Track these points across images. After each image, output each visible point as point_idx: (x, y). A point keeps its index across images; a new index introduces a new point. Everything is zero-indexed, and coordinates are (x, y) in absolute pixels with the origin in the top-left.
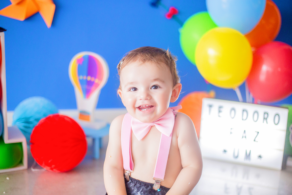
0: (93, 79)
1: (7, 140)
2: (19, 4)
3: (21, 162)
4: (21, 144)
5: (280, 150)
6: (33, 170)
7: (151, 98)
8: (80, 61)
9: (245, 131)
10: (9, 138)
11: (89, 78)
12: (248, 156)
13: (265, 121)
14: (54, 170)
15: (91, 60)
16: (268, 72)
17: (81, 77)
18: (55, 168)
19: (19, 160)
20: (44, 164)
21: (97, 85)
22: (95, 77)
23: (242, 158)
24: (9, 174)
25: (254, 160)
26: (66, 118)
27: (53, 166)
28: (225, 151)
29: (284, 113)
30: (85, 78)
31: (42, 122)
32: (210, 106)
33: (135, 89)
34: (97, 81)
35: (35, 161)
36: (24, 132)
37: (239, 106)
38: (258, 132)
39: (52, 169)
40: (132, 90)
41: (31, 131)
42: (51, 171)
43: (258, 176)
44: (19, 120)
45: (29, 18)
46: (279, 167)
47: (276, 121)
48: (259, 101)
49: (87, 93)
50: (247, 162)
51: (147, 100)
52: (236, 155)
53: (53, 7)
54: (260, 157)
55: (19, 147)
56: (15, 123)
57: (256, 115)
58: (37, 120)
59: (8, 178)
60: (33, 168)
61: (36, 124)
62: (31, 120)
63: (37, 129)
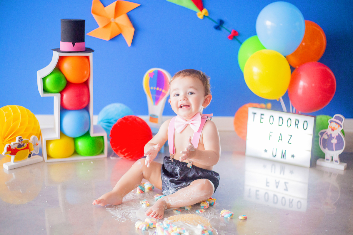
0: (161, 90)
1: (92, 134)
2: (105, 27)
3: (102, 152)
4: (102, 137)
5: (309, 151)
6: (111, 158)
7: (188, 99)
8: (151, 75)
9: (281, 134)
10: (94, 132)
11: (158, 89)
12: (284, 155)
13: (296, 126)
14: (127, 157)
15: (160, 74)
16: (304, 87)
17: (152, 88)
18: (127, 155)
19: (101, 150)
20: (119, 153)
21: (164, 94)
22: (163, 89)
23: (279, 157)
24: (93, 160)
25: (288, 159)
26: (137, 119)
27: (126, 154)
28: (266, 151)
29: (311, 120)
30: (155, 88)
31: (119, 121)
32: (254, 114)
33: (178, 95)
34: (163, 91)
35: (114, 151)
36: (106, 130)
37: (277, 114)
38: (291, 136)
39: (125, 157)
40: (176, 96)
41: (111, 129)
42: (124, 158)
43: (292, 172)
44: (102, 121)
45: (113, 39)
46: (308, 165)
47: (305, 128)
48: (300, 112)
49: (156, 100)
50: (283, 160)
51: (184, 100)
52: (274, 154)
53: (133, 30)
54: (293, 156)
55: (101, 140)
56: (99, 122)
57: (289, 121)
58: (115, 121)
59: (92, 162)
60: (112, 157)
61: (115, 123)
62: (112, 121)
63: (115, 127)
